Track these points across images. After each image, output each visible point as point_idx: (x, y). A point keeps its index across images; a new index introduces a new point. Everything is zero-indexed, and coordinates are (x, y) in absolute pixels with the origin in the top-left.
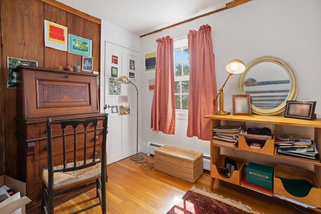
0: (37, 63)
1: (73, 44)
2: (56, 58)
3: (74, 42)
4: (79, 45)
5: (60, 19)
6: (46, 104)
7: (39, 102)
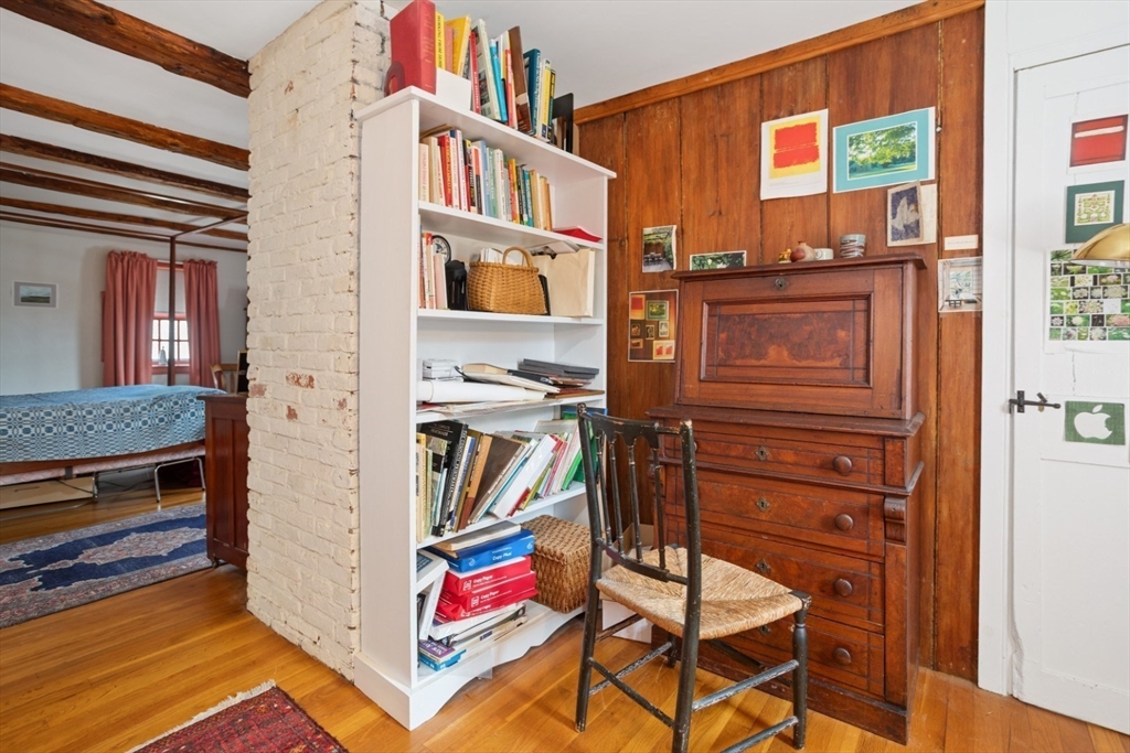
0: (745, 256)
1: (849, 159)
2: (792, 226)
3: (854, 147)
4: (874, 149)
5: (805, 93)
6: (723, 371)
7: (707, 366)
